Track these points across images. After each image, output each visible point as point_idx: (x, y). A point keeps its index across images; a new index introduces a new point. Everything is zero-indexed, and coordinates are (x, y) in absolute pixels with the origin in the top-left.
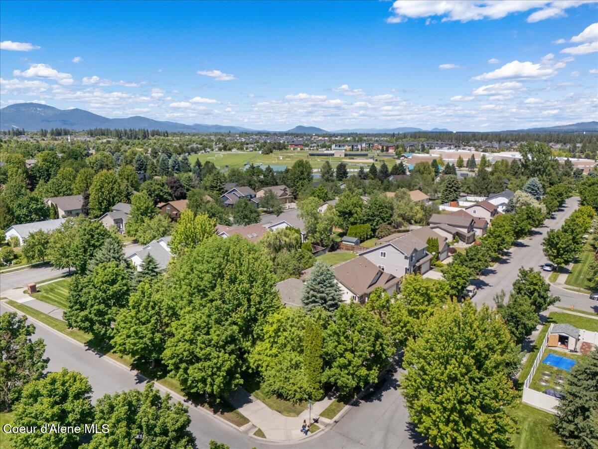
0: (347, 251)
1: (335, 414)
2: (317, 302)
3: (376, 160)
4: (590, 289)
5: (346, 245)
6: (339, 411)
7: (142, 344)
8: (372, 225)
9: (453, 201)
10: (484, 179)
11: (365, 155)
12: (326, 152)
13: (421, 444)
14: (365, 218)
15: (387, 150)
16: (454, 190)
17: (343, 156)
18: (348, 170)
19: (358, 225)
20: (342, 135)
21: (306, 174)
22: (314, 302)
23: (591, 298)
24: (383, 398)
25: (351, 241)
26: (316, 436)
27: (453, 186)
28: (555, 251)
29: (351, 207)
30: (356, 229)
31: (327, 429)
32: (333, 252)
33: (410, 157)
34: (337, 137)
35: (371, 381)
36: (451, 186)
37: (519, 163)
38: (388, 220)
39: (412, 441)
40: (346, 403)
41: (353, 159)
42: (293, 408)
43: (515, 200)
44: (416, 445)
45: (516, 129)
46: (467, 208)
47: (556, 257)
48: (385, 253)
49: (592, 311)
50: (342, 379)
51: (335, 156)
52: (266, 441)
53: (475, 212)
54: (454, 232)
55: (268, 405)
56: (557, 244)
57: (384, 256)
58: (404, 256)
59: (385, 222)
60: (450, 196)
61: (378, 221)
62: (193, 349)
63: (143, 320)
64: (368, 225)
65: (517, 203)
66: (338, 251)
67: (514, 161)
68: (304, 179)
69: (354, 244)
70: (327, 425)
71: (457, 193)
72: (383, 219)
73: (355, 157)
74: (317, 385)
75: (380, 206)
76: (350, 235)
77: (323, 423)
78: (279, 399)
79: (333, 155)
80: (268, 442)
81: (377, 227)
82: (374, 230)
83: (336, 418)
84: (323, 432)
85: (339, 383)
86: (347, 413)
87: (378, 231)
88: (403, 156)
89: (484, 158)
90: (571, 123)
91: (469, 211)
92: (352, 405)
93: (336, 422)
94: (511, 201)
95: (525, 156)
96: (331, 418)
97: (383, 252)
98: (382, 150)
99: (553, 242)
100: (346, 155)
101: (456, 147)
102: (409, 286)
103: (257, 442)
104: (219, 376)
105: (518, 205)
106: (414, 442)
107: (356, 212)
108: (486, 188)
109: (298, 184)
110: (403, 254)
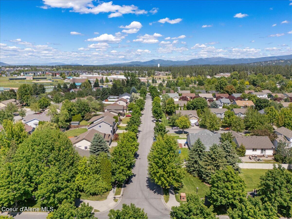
0: (75, 129)
1: (120, 193)
2: (100, 151)
3: (53, 81)
4: (170, 126)
5: (74, 126)
6: (121, 191)
7: (19, 193)
8: (81, 114)
9: (106, 99)
10: (115, 88)
11: (46, 78)
12: (18, 77)
13: (155, 190)
14: (78, 111)
15: (56, 75)
16: (106, 94)
17: (32, 79)
18: (45, 87)
19: (76, 115)
20: (21, 67)
21: (29, 91)
22: (99, 151)
23: (172, 129)
24: (132, 181)
25: (76, 123)
26: (119, 203)
27: (105, 93)
28: (157, 115)
29: (70, 107)
30: (76, 117)
31: (121, 199)
32: (68, 130)
33: (72, 79)
34: (18, 68)
35: (130, 175)
36: (104, 93)
37: (125, 81)
38: (88, 111)
39: (151, 190)
40: (121, 187)
41: (39, 81)
42: (102, 197)
43: (132, 97)
44: (153, 191)
45: (108, 64)
46: (117, 102)
47: (157, 117)
48: (101, 126)
49: (175, 133)
50: (121, 178)
51: (27, 79)
52: (101, 212)
53: (120, 103)
54: (118, 113)
55: (90, 200)
56: (157, 112)
57: (101, 127)
58: (109, 126)
59: (88, 112)
60: (104, 97)
61: (85, 112)
62: (57, 185)
63: (16, 181)
64: (80, 115)
65: (133, 98)
66: (70, 129)
67: (123, 80)
68: (28, 94)
69: (77, 125)
70: (120, 197)
71: (107, 95)
72: (86, 111)
73: (39, 80)
74: (110, 184)
75: (84, 105)
76: (74, 120)
77: (118, 197)
78: (94, 196)
79: (25, 79)
80: (102, 212)
81: (84, 115)
82: (83, 117)
83: (121, 194)
84: (120, 200)
85: (121, 179)
86: (124, 190)
87: (85, 117)
88: (66, 78)
89: (106, 78)
90: (129, 62)
91: (118, 103)
92: (124, 187)
93: (122, 195)
94: (131, 97)
95: (127, 78)
96: (120, 194)
97: (100, 125)
98: (53, 76)
99: (156, 112)
100: (34, 79)
101: (89, 73)
102: (128, 136)
103: (97, 214)
104: (73, 193)
105: (134, 98)
106: (152, 190)
107: (74, 109)
108: (117, 92)
109: (25, 97)
110: (109, 125)
